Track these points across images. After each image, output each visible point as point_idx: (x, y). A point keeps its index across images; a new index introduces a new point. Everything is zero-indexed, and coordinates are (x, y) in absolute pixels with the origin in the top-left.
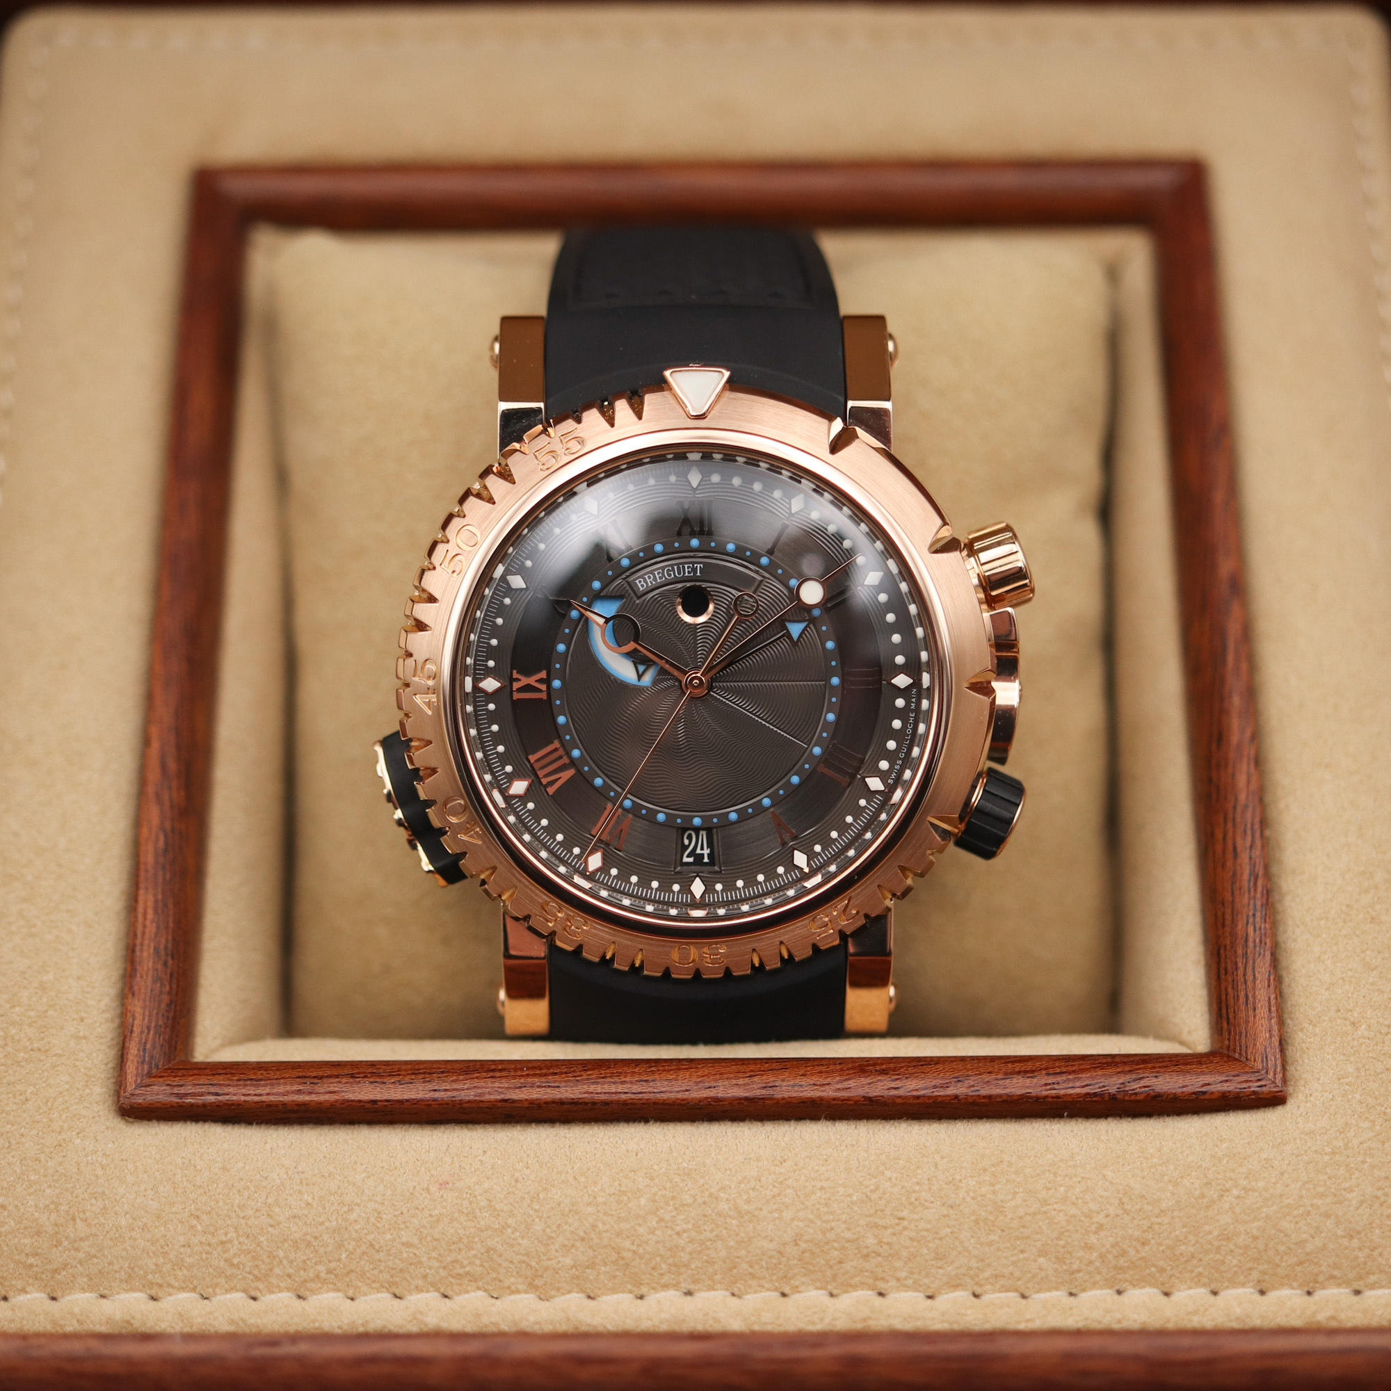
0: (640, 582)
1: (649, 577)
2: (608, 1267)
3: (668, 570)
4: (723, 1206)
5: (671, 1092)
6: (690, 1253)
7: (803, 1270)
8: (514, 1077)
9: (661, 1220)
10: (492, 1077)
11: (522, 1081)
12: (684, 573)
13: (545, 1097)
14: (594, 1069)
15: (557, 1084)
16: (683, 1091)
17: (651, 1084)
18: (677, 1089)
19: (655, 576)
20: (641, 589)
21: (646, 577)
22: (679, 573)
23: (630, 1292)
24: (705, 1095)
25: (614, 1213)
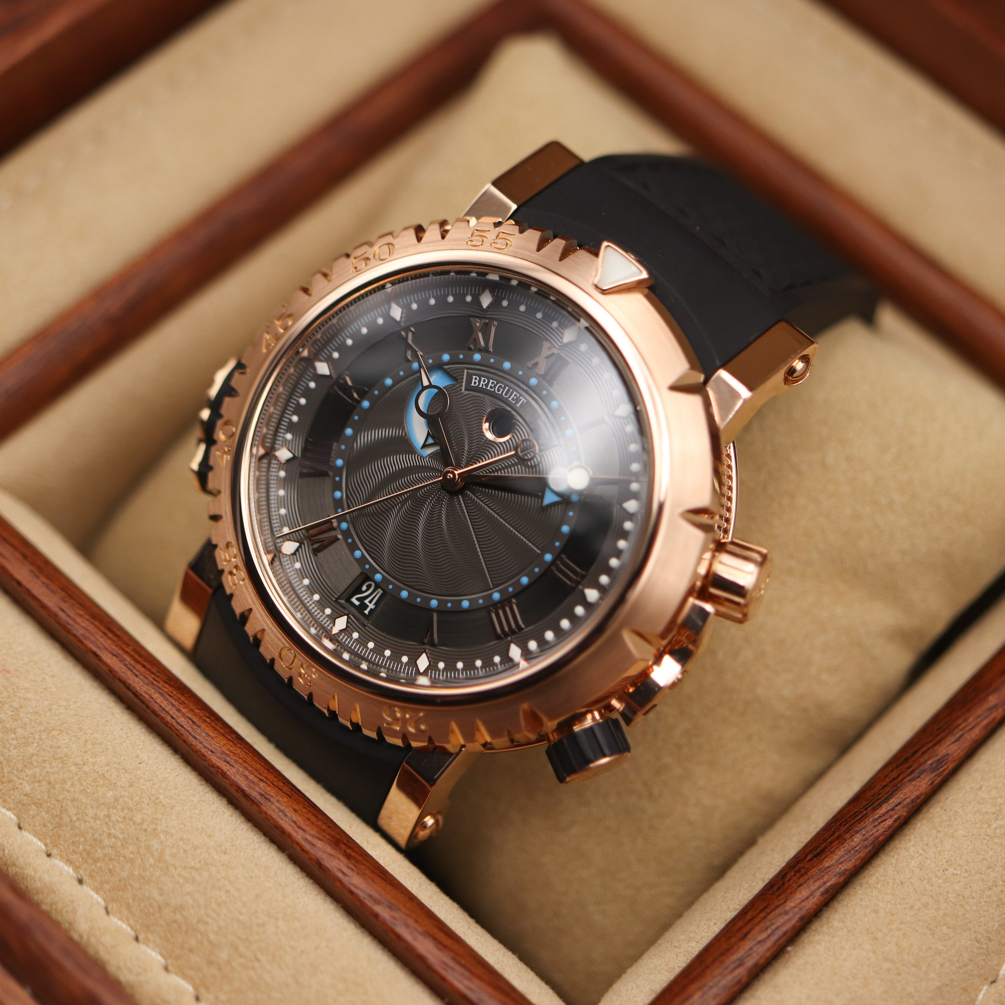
0: (476, 379)
1: (484, 381)
2: (47, 815)
3: (500, 386)
4: (155, 844)
5: (201, 743)
6: (105, 855)
7: (163, 933)
8: (117, 646)
9: (108, 816)
10: (105, 634)
11: (120, 652)
12: (509, 397)
13: (122, 675)
14: (171, 686)
15: (137, 673)
16: (209, 749)
17: (195, 727)
18: (206, 745)
19: (489, 382)
20: (473, 384)
21: (483, 379)
22: (506, 395)
23: (46, 845)
24: (219, 764)
25: (85, 784)
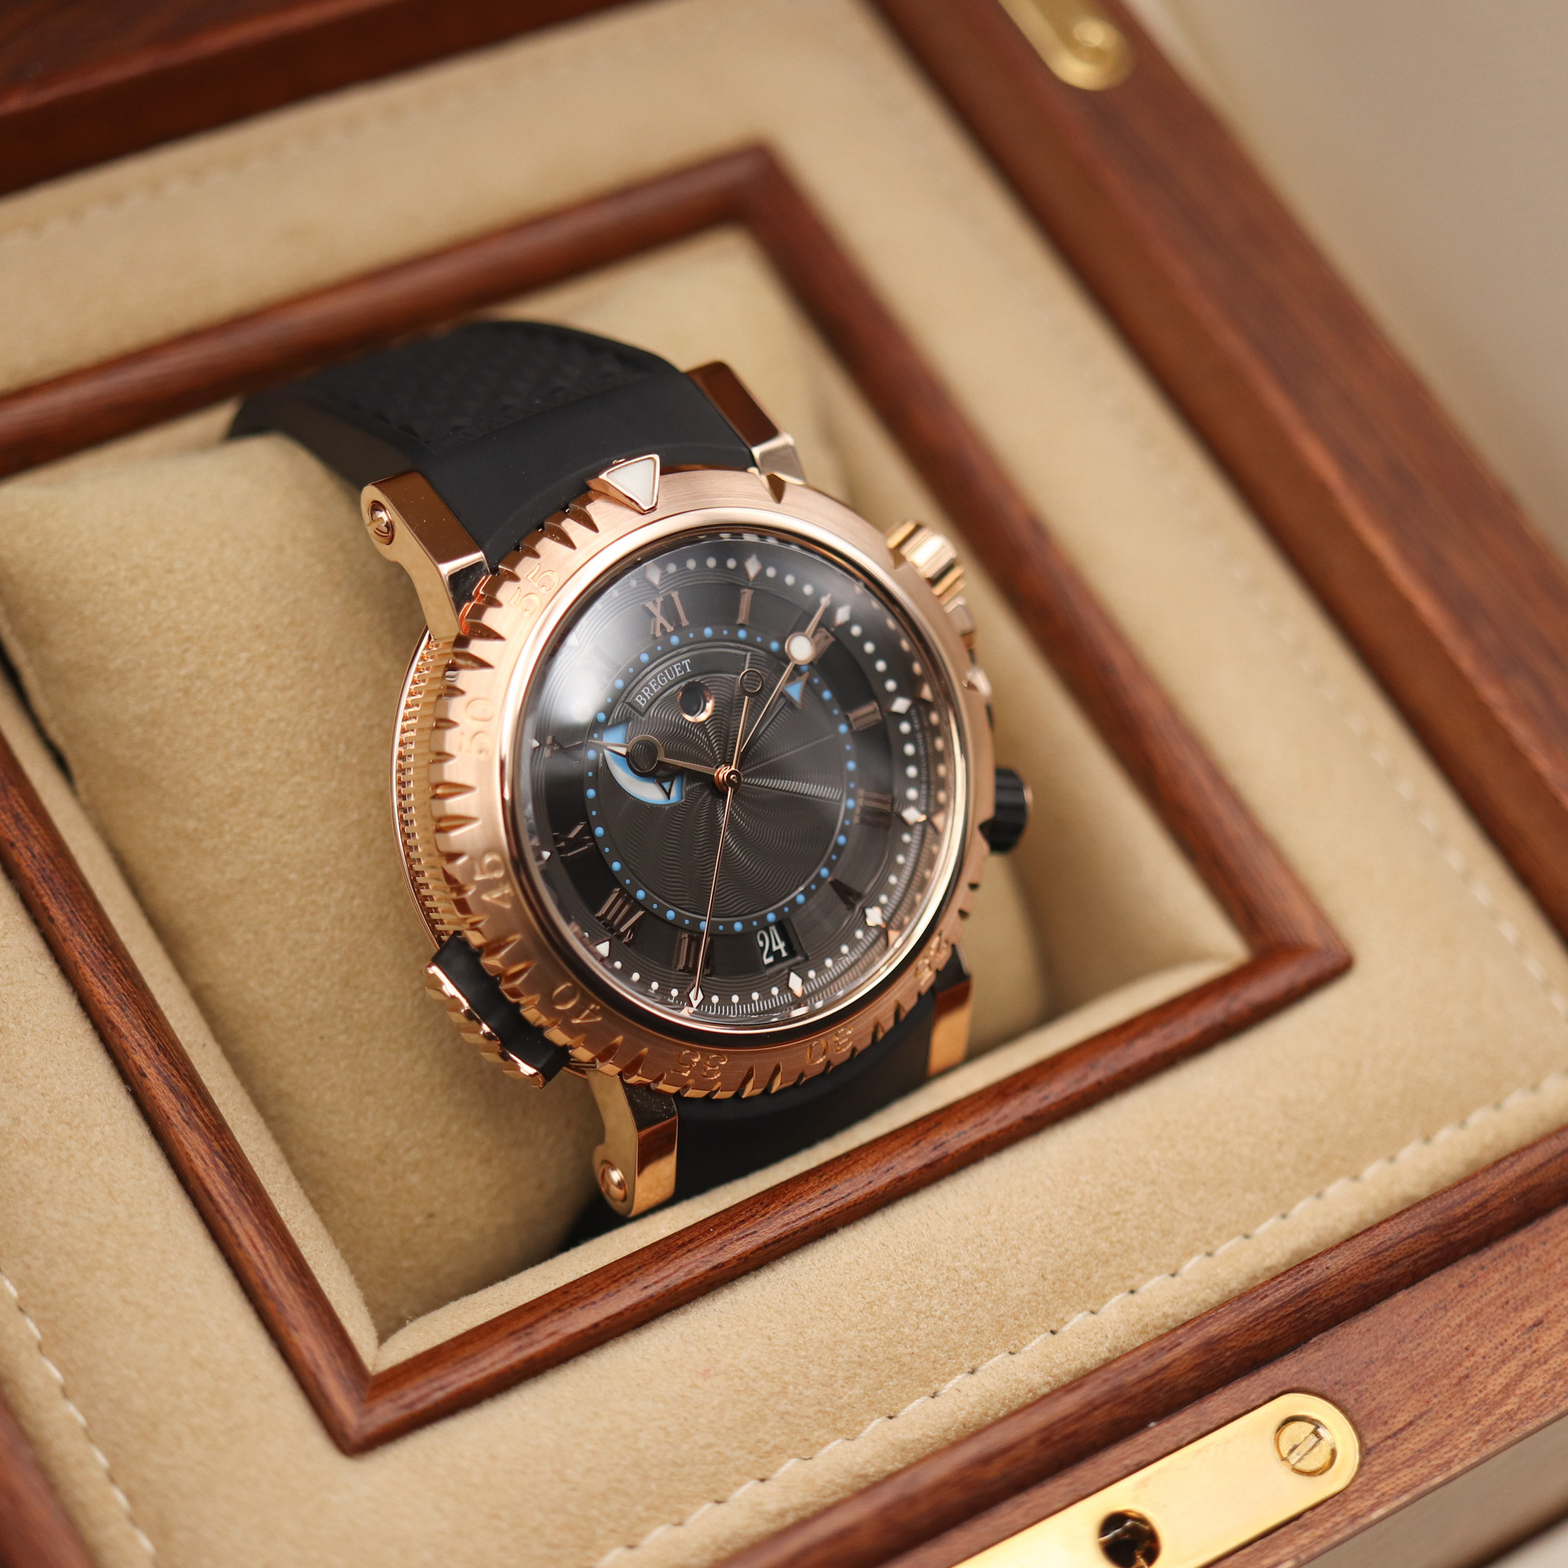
0: (639, 698)
1: (646, 691)
2: (895, 1380)
3: (660, 677)
4: (964, 1274)
5: (857, 1190)
6: (959, 1332)
7: (1061, 1301)
8: (709, 1241)
9: (919, 1313)
10: (689, 1251)
11: (719, 1241)
12: (676, 674)
13: (749, 1247)
14: (773, 1202)
15: (752, 1230)
16: (867, 1185)
17: (836, 1191)
18: (861, 1185)
19: (651, 688)
20: (643, 705)
21: (643, 691)
22: (672, 676)
23: (924, 1394)
24: (888, 1180)
25: (874, 1326)
